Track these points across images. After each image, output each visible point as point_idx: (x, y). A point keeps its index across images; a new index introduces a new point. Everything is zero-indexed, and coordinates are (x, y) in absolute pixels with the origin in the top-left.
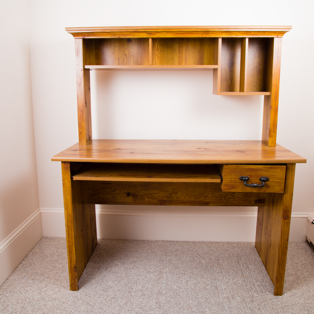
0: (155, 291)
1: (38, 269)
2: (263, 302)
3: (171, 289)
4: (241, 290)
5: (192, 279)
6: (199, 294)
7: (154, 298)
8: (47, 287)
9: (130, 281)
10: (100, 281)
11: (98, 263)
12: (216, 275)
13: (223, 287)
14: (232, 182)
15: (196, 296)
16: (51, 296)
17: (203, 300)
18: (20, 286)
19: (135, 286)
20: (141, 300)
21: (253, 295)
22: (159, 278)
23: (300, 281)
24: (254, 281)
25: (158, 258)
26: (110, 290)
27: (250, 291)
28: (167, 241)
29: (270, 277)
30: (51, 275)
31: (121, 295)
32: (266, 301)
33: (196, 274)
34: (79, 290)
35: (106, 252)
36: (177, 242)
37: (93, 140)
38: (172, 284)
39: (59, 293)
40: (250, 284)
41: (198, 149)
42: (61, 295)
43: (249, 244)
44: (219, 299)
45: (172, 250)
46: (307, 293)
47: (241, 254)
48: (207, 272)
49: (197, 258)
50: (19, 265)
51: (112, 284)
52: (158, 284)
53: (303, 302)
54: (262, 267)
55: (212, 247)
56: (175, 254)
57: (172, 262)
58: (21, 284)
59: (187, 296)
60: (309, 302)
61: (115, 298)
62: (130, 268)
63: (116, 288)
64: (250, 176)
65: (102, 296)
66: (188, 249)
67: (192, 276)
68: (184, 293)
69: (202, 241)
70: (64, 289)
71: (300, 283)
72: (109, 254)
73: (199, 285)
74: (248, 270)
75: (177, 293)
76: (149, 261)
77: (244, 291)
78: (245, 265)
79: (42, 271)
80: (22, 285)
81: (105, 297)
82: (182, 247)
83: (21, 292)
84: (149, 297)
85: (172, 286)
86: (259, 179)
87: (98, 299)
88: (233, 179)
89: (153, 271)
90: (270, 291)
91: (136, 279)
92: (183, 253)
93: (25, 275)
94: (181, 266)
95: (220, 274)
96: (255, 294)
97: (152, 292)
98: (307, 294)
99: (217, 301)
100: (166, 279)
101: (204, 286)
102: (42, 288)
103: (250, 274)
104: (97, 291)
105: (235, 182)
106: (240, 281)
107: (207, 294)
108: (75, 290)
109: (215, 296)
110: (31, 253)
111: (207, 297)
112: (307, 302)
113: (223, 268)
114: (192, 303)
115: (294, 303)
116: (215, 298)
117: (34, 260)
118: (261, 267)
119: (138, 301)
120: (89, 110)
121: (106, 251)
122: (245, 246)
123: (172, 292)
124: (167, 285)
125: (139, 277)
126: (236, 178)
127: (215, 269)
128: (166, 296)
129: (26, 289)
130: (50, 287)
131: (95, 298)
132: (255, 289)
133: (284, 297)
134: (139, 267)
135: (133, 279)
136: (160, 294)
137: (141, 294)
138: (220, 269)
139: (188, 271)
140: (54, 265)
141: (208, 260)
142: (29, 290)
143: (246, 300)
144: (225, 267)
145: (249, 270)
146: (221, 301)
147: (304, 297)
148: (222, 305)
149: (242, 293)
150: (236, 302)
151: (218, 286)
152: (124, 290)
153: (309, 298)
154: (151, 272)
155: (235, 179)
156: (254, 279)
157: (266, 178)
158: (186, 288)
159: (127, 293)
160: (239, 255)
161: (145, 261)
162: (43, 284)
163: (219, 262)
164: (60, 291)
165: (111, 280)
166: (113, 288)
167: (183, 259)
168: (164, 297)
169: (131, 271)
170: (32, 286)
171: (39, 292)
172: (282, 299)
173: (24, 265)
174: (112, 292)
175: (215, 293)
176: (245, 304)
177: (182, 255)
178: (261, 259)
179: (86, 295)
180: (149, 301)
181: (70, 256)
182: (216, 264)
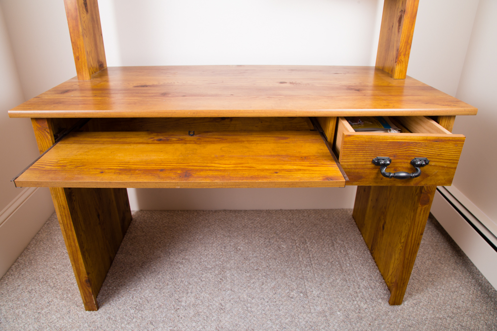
0: (215, 306)
1: (40, 270)
2: (375, 320)
3: (238, 299)
4: (341, 297)
5: (269, 280)
6: (280, 309)
7: (214, 320)
8: (51, 306)
9: (177, 287)
10: (133, 289)
11: (131, 254)
12: (303, 269)
13: (316, 293)
14: (357, 168)
15: (277, 313)
16: (55, 323)
17: (287, 320)
18: (7, 307)
19: (185, 298)
20: (194, 324)
21: (359, 306)
22: (220, 279)
23: (422, 277)
24: (359, 278)
25: (219, 241)
26: (147, 307)
27: (354, 299)
28: (231, 211)
29: (380, 271)
30: (59, 282)
31: (164, 315)
32: (380, 317)
33: (274, 269)
34: (99, 310)
35: (143, 234)
36: (245, 211)
37: (108, 69)
38: (240, 291)
39: (67, 317)
40: (354, 285)
41: (281, 83)
42: (70, 320)
43: (344, 211)
44: (311, 317)
45: (238, 227)
46: (435, 298)
47: (335, 231)
48: (291, 266)
49: (275, 239)
50: (13, 264)
51: (151, 295)
52: (220, 291)
53: (433, 316)
54: (367, 253)
55: (294, 220)
56: (242, 234)
57: (239, 247)
58: (9, 303)
59: (263, 312)
60: (441, 316)
61: (154, 323)
62: (177, 263)
63: (156, 303)
64: (394, 156)
65: (134, 320)
66: (260, 223)
67: (269, 273)
68: (259, 308)
69: (280, 209)
70: (76, 307)
71: (423, 281)
72: (148, 237)
73: (280, 290)
74: (347, 258)
75: (247, 308)
76: (206, 248)
77: (346, 299)
78: (342, 251)
79: (46, 273)
80: (11, 304)
81: (139, 321)
82: (253, 221)
83: (8, 320)
84: (206, 318)
85: (240, 294)
86: (409, 161)
87: (127, 326)
88: (359, 163)
89: (211, 267)
90: (382, 296)
91: (186, 283)
92: (255, 232)
93: (19, 284)
94: (251, 255)
95: (308, 267)
96: (362, 304)
97: (210, 307)
98: (436, 301)
99: (309, 322)
100: (231, 282)
101: (287, 292)
102: (42, 309)
103: (352, 266)
104: (127, 309)
105: (364, 169)
106: (338, 281)
107: (293, 307)
108: (93, 310)
109: (305, 310)
110: (34, 241)
111: (293, 314)
112: (438, 315)
113: (313, 257)
114: (272, 327)
115: (420, 320)
116: (305, 315)
117: (37, 254)
118: (365, 252)
119: (188, 328)
120: (95, 17)
121: (143, 232)
122: (338, 216)
123: (240, 305)
124: (233, 292)
125: (191, 279)
126: (367, 161)
127: (301, 259)
128: (231, 314)
129: (17, 311)
130: (54, 305)
131: (123, 325)
132: (361, 294)
133: (404, 307)
134: (191, 260)
135: (181, 284)
136: (222, 311)
137: (193, 313)
138: (308, 259)
139: (263, 264)
140: (65, 261)
141: (290, 244)
142: (21, 313)
143: (350, 317)
144: (315, 255)
145: (349, 259)
146: (314, 320)
147: (432, 307)
148: (316, 328)
149: (343, 302)
150: (336, 321)
151: (308, 291)
152: (167, 305)
153: (440, 307)
154: (210, 269)
155: (364, 163)
156: (357, 275)
157: (425, 161)
158: (261, 296)
159: (173, 312)
160: (332, 232)
161: (199, 248)
162: (46, 299)
163: (306, 246)
164: (69, 312)
165: (148, 286)
166: (152, 303)
167: (254, 242)
168: (229, 316)
169: (180, 268)
170: (26, 306)
171: (36, 316)
172: (402, 311)
173: (21, 264)
174: (150, 311)
175: (305, 306)
176: (350, 324)
177: (253, 235)
178: (364, 239)
179: (109, 318)
180: (205, 327)
181: (76, 267)
182: (302, 251)
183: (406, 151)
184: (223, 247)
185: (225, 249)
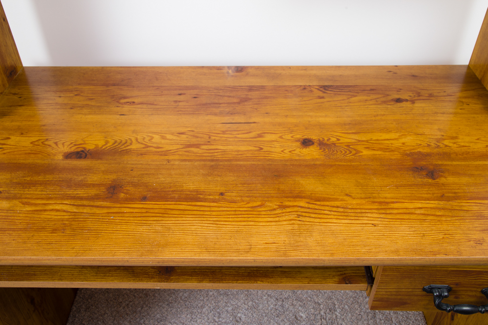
14: (400, 295)
86: (479, 290)
88: (403, 290)
105: (409, 295)
126: (415, 289)
183: (475, 279)
184: (217, 315)
185: (219, 317)
